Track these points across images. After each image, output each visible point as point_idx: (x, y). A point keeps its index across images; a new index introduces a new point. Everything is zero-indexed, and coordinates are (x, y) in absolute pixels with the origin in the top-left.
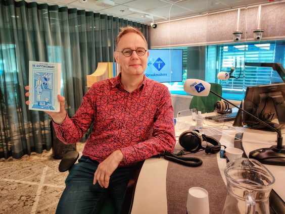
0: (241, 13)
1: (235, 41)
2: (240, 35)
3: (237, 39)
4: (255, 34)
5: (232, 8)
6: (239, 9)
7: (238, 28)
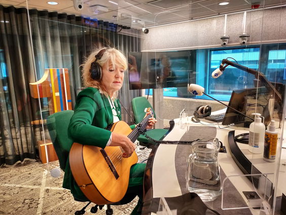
1: (222, 46)
2: (227, 40)
3: (225, 44)
5: (219, 14)
6: (226, 15)
7: (225, 33)
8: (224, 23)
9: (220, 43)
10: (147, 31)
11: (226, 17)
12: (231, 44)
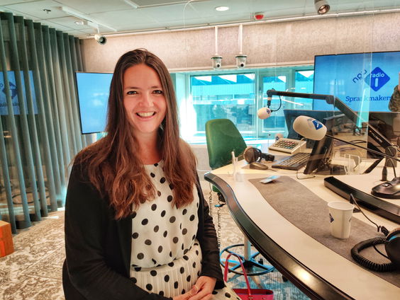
0: (218, 32)
2: (220, 60)
3: (218, 66)
4: (237, 59)
5: (209, 25)
6: (216, 27)
7: (217, 51)
8: (214, 38)
9: (211, 65)
10: (104, 41)
11: (216, 30)
12: (225, 67)
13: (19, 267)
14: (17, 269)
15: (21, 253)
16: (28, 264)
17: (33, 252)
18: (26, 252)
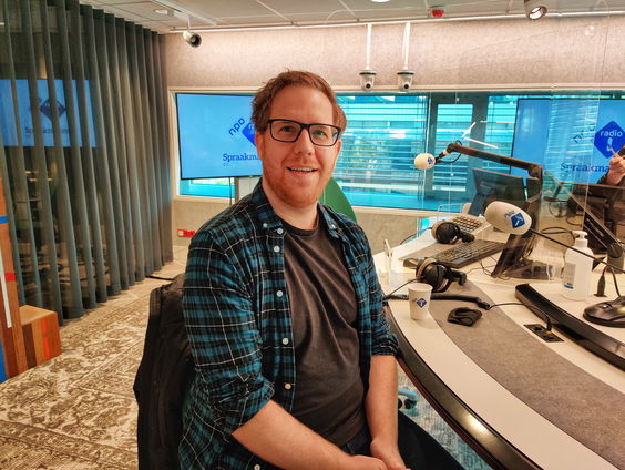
0: (373, 32)
1: (363, 89)
2: (373, 77)
3: (368, 86)
4: (399, 77)
5: (358, 22)
6: (370, 25)
7: (368, 62)
9: (359, 84)
11: (369, 29)
12: (380, 87)
13: (69, 375)
14: (67, 378)
15: (71, 356)
16: (83, 372)
17: (88, 354)
18: (78, 355)
